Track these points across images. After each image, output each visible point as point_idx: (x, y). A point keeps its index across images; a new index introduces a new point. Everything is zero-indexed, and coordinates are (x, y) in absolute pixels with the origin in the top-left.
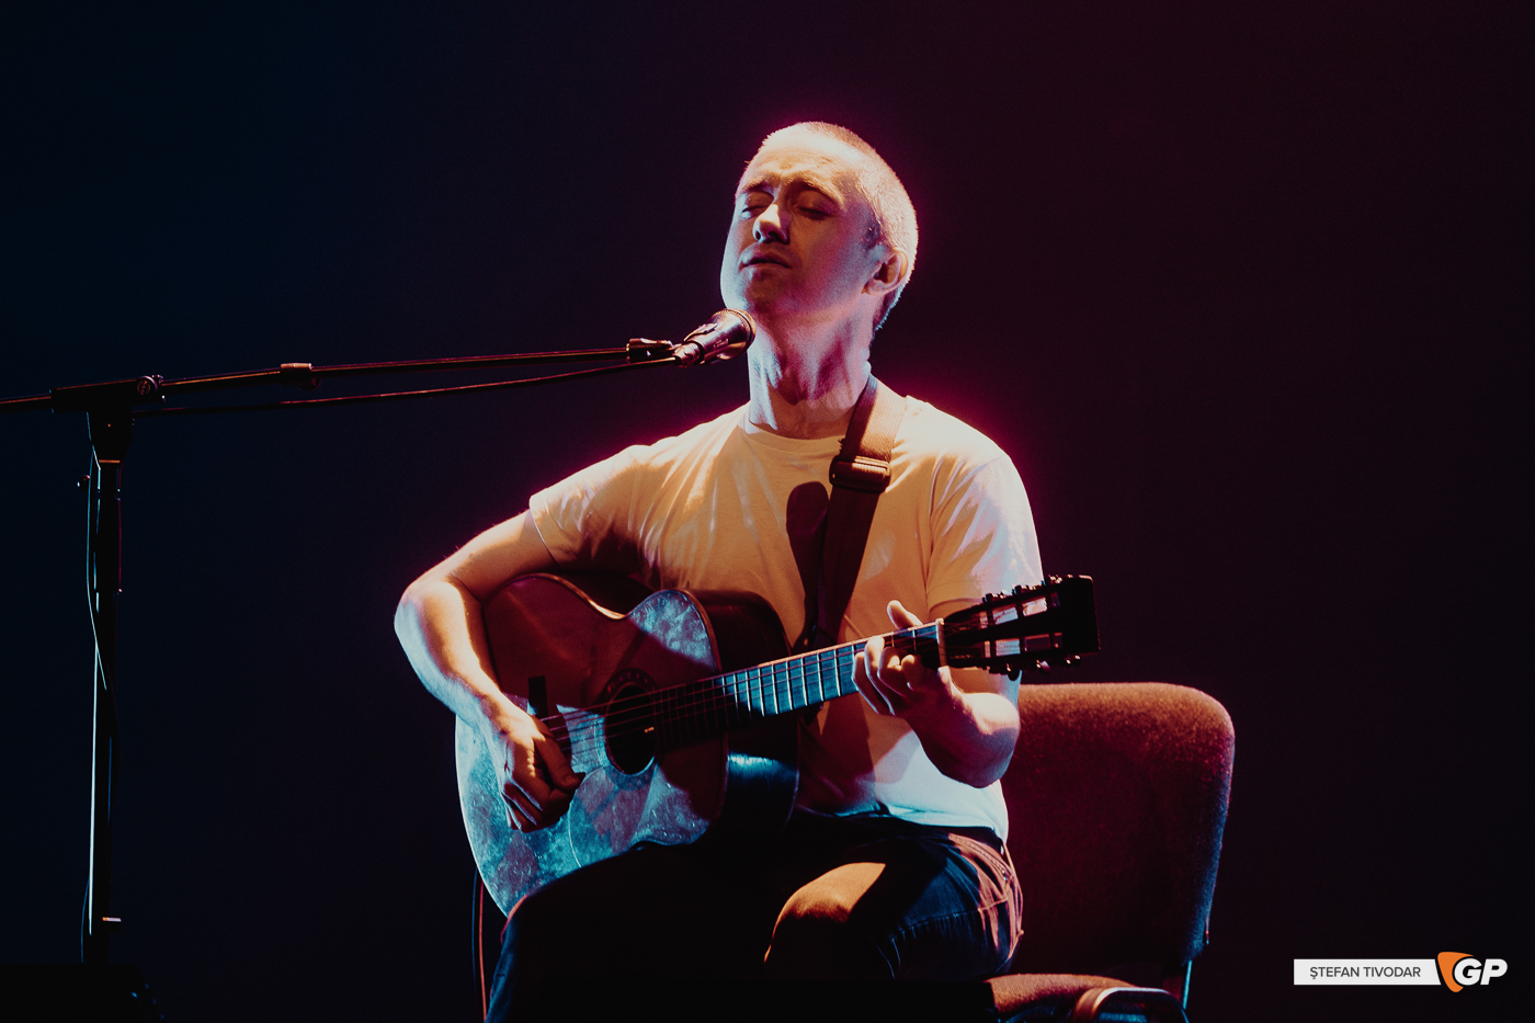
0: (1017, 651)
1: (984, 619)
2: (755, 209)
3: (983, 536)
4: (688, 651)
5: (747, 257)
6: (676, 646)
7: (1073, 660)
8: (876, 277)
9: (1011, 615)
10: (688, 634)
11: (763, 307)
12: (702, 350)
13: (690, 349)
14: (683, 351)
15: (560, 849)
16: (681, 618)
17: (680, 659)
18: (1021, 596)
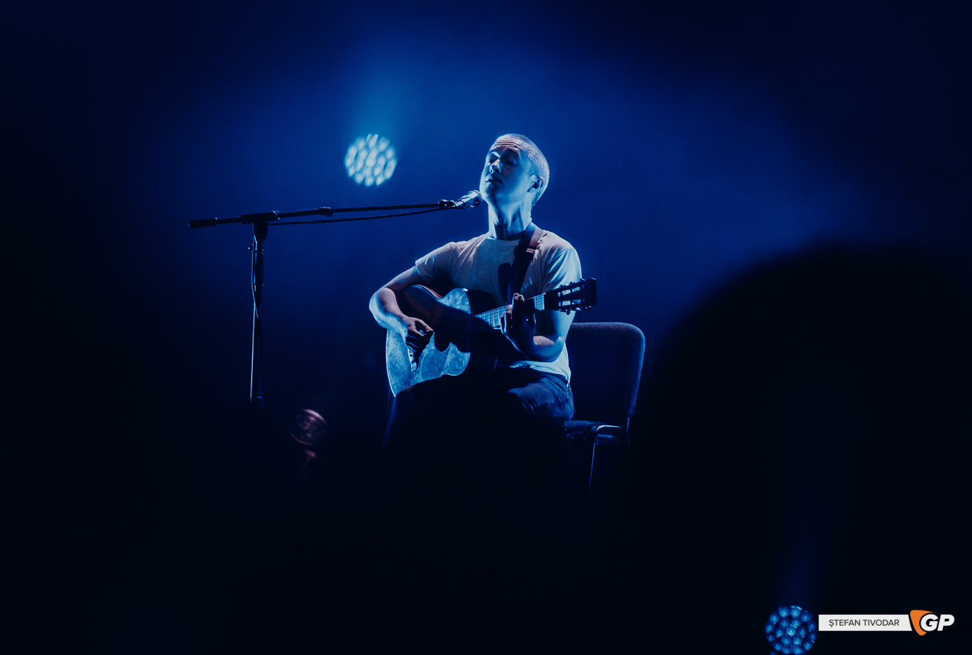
0: (570, 304)
1: (559, 293)
2: (492, 161)
3: (560, 277)
4: (462, 309)
5: (487, 179)
6: (458, 307)
7: (588, 308)
8: (533, 187)
9: (568, 292)
10: (463, 303)
11: (492, 192)
12: (464, 204)
13: (460, 203)
14: (458, 204)
15: (417, 378)
16: (461, 298)
17: (460, 311)
18: (572, 286)
